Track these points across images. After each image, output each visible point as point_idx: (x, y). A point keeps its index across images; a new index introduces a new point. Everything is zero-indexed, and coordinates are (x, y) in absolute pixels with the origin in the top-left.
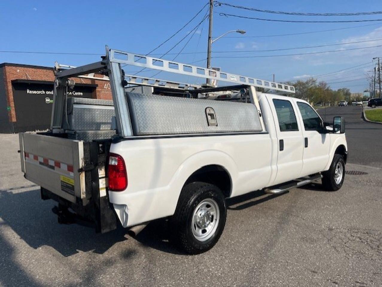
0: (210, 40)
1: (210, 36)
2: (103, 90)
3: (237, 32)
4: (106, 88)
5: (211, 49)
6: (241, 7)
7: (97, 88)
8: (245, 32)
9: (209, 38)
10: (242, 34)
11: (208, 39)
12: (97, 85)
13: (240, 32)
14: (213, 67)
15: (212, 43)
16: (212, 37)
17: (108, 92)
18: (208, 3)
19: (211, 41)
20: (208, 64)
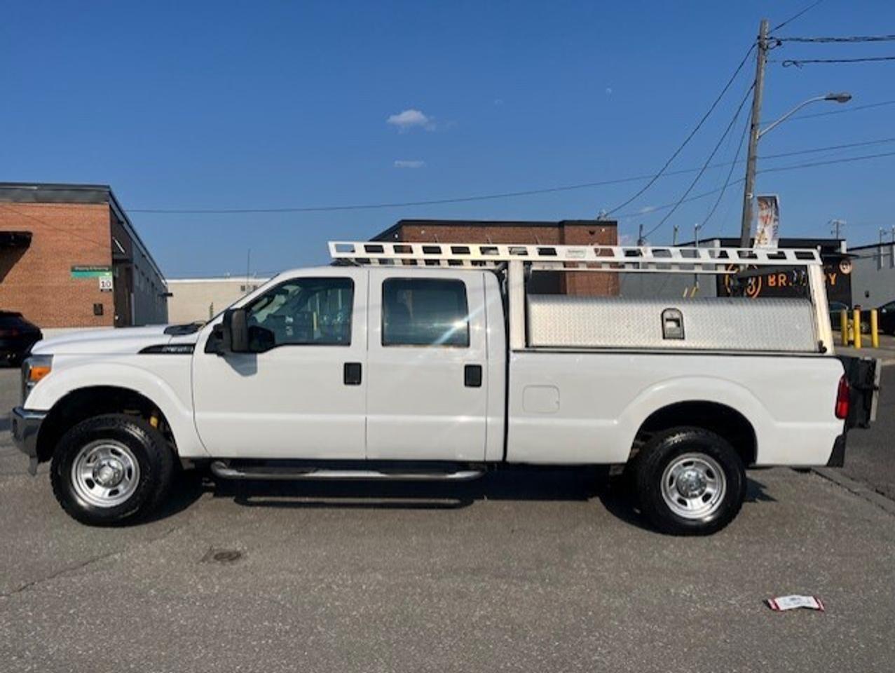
0: (753, 133)
1: (754, 122)
3: (827, 99)
5: (759, 152)
6: (828, 40)
8: (850, 98)
9: (753, 125)
10: (840, 102)
11: (749, 131)
13: (835, 99)
14: (758, 195)
15: (759, 137)
16: (759, 124)
18: (754, 46)
19: (758, 132)
20: (748, 188)
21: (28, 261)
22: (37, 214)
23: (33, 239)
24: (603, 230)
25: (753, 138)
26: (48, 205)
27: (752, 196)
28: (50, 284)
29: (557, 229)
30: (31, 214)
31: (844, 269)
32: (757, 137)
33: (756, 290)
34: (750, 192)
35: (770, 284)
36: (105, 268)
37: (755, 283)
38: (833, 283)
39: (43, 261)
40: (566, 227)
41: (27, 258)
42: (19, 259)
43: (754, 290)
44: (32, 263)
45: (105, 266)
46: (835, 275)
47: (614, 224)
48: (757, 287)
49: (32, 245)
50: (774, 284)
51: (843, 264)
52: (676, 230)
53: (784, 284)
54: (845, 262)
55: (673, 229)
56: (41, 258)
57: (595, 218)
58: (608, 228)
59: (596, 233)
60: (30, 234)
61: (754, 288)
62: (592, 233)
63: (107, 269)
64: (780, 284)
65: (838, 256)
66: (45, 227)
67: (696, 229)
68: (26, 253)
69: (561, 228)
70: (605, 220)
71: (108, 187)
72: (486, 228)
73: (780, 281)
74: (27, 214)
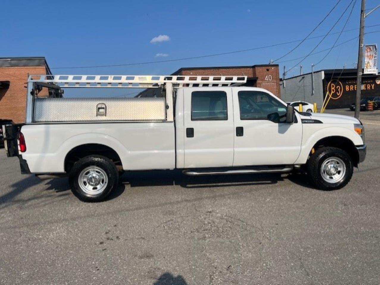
0: (362, 14)
1: (362, 9)
2: (264, 82)
4: (267, 79)
5: (365, 24)
7: (258, 80)
9: (362, 11)
11: (360, 14)
12: (257, 78)
15: (366, 16)
16: (365, 10)
17: (269, 84)
19: (365, 15)
20: (360, 42)
21: (9, 95)
22: (11, 73)
23: (10, 84)
24: (273, 68)
25: (362, 18)
26: (16, 67)
27: (363, 45)
28: (20, 106)
29: (252, 69)
30: (8, 73)
31: (377, 82)
32: (365, 17)
33: (341, 93)
34: (362, 43)
35: (347, 90)
36: (45, 97)
37: (340, 90)
38: (373, 88)
39: (16, 95)
40: (256, 68)
41: (8, 93)
42: (4, 94)
43: (340, 93)
44: (11, 96)
45: (46, 96)
46: (374, 85)
47: (277, 65)
48: (341, 92)
49: (10, 87)
50: (349, 89)
51: (377, 80)
52: (301, 67)
53: (353, 90)
54: (378, 79)
55: (300, 67)
56: (15, 93)
57: (268, 64)
58: (275, 67)
59: (270, 70)
60: (9, 82)
61: (340, 91)
62: (268, 70)
63: (47, 97)
64: (351, 90)
65: (375, 76)
66: (16, 78)
67: (312, 66)
68: (8, 91)
69: (254, 69)
70: (272, 64)
71: (44, 58)
72: (220, 70)
73: (351, 88)
74: (6, 73)
